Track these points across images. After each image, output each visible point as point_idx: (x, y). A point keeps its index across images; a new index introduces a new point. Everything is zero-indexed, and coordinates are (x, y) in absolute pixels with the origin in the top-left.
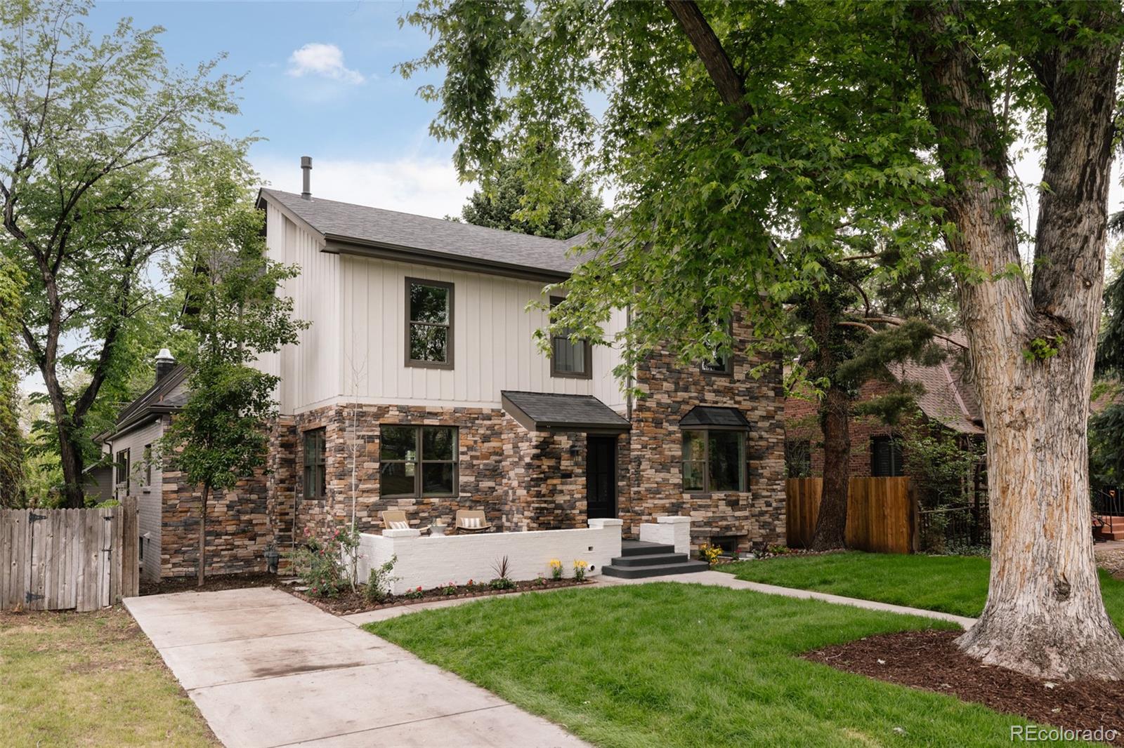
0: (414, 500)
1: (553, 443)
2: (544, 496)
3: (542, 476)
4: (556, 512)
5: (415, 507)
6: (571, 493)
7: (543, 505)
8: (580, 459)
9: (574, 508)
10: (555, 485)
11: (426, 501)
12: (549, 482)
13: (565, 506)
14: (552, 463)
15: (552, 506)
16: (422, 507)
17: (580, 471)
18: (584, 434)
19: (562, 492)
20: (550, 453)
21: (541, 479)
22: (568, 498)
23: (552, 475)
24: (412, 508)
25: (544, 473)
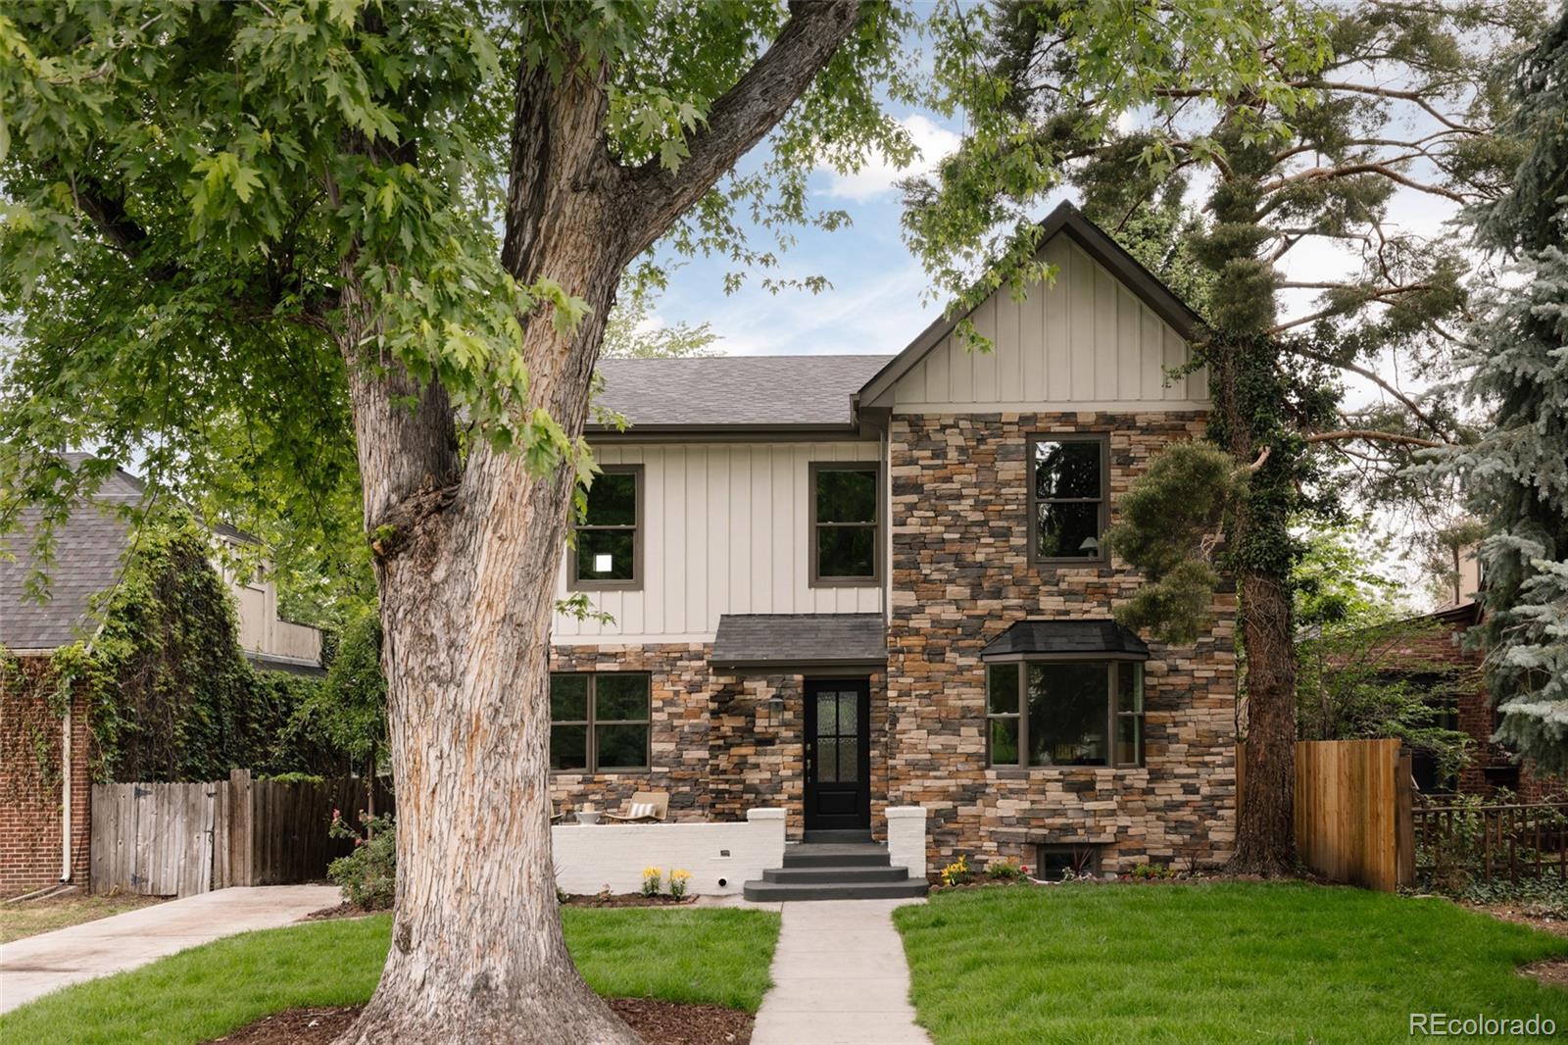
0: (580, 777)
1: (742, 693)
2: (724, 772)
3: (721, 742)
4: (746, 796)
5: (582, 787)
6: (774, 769)
7: (721, 787)
8: (789, 715)
9: (779, 791)
10: (745, 756)
11: (597, 778)
12: (734, 751)
13: (762, 788)
14: (740, 722)
15: (740, 787)
16: (592, 786)
17: (791, 734)
18: (799, 677)
19: (757, 766)
20: (734, 708)
21: (719, 747)
22: (767, 775)
23: (739, 741)
24: (577, 788)
25: (724, 737)
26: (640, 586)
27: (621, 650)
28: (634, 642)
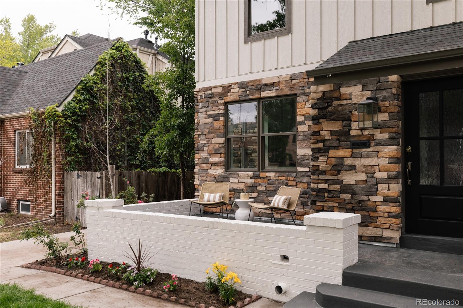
0: (251, 174)
1: (339, 98)
2: (324, 173)
3: (320, 145)
4: (343, 196)
5: (252, 181)
6: (370, 171)
7: (321, 186)
8: (383, 117)
9: (375, 193)
10: (342, 158)
11: (262, 174)
12: (332, 153)
13: (358, 189)
14: (337, 126)
15: (338, 187)
16: (259, 180)
17: (386, 136)
18: (393, 78)
19: (353, 168)
20: (333, 113)
21: (319, 149)
22: (362, 177)
23: (336, 144)
24: (250, 181)
25: (323, 141)
26: (289, 31)
27: (276, 80)
28: (285, 73)
